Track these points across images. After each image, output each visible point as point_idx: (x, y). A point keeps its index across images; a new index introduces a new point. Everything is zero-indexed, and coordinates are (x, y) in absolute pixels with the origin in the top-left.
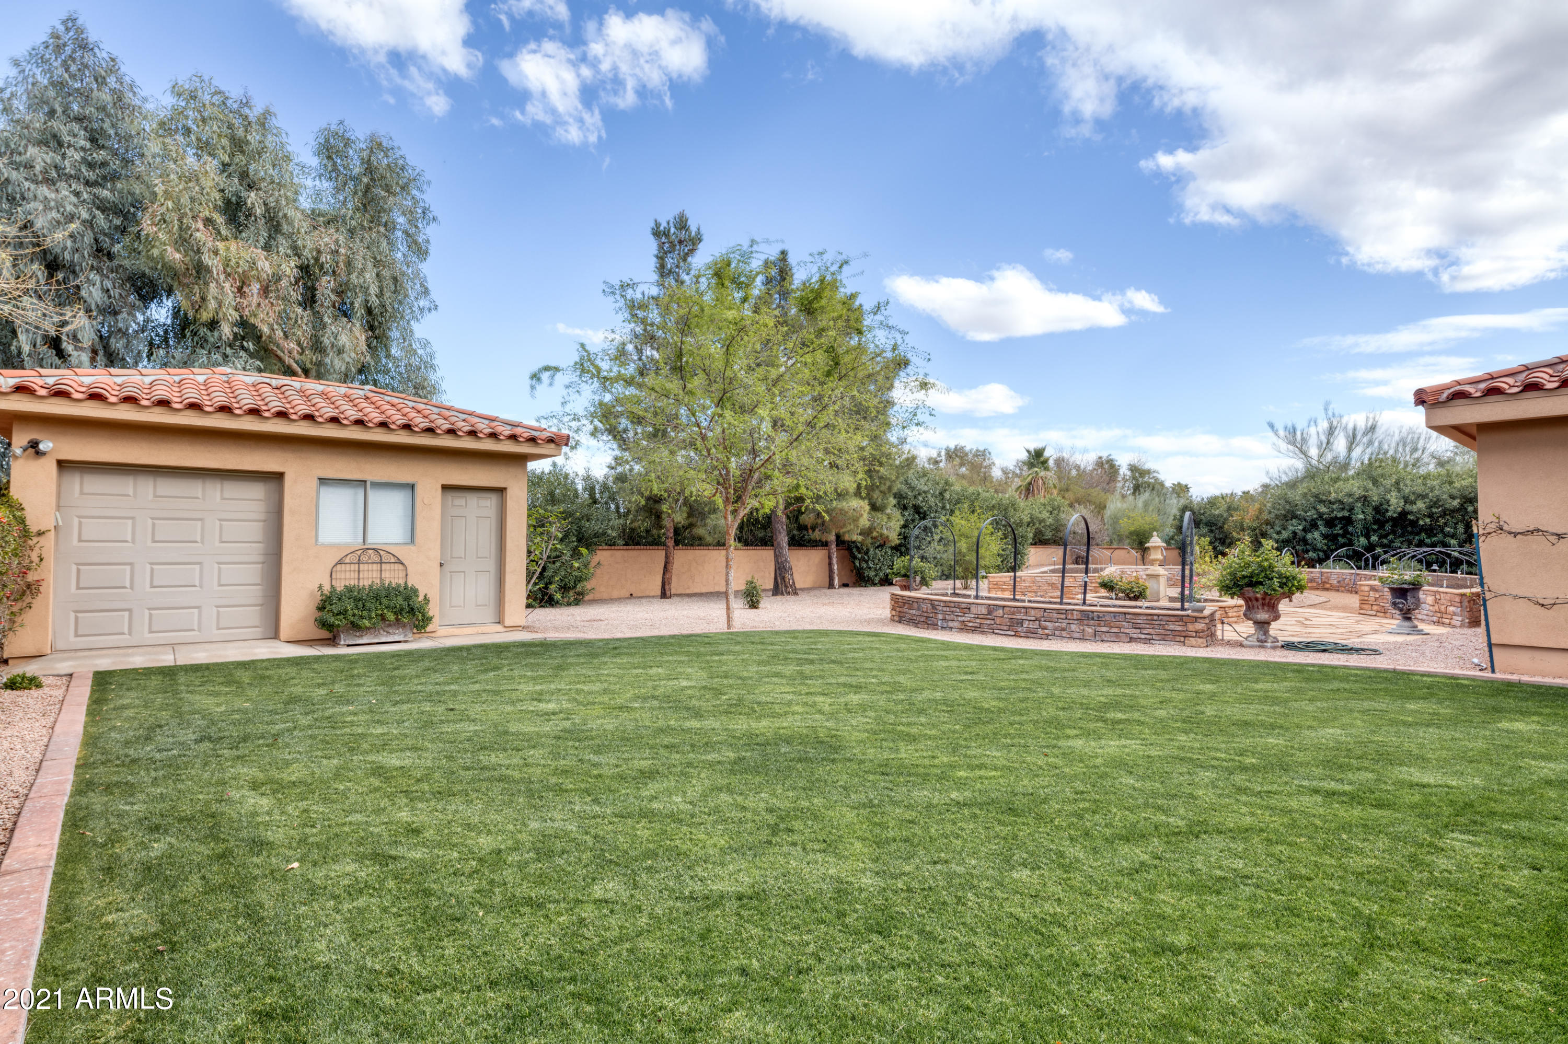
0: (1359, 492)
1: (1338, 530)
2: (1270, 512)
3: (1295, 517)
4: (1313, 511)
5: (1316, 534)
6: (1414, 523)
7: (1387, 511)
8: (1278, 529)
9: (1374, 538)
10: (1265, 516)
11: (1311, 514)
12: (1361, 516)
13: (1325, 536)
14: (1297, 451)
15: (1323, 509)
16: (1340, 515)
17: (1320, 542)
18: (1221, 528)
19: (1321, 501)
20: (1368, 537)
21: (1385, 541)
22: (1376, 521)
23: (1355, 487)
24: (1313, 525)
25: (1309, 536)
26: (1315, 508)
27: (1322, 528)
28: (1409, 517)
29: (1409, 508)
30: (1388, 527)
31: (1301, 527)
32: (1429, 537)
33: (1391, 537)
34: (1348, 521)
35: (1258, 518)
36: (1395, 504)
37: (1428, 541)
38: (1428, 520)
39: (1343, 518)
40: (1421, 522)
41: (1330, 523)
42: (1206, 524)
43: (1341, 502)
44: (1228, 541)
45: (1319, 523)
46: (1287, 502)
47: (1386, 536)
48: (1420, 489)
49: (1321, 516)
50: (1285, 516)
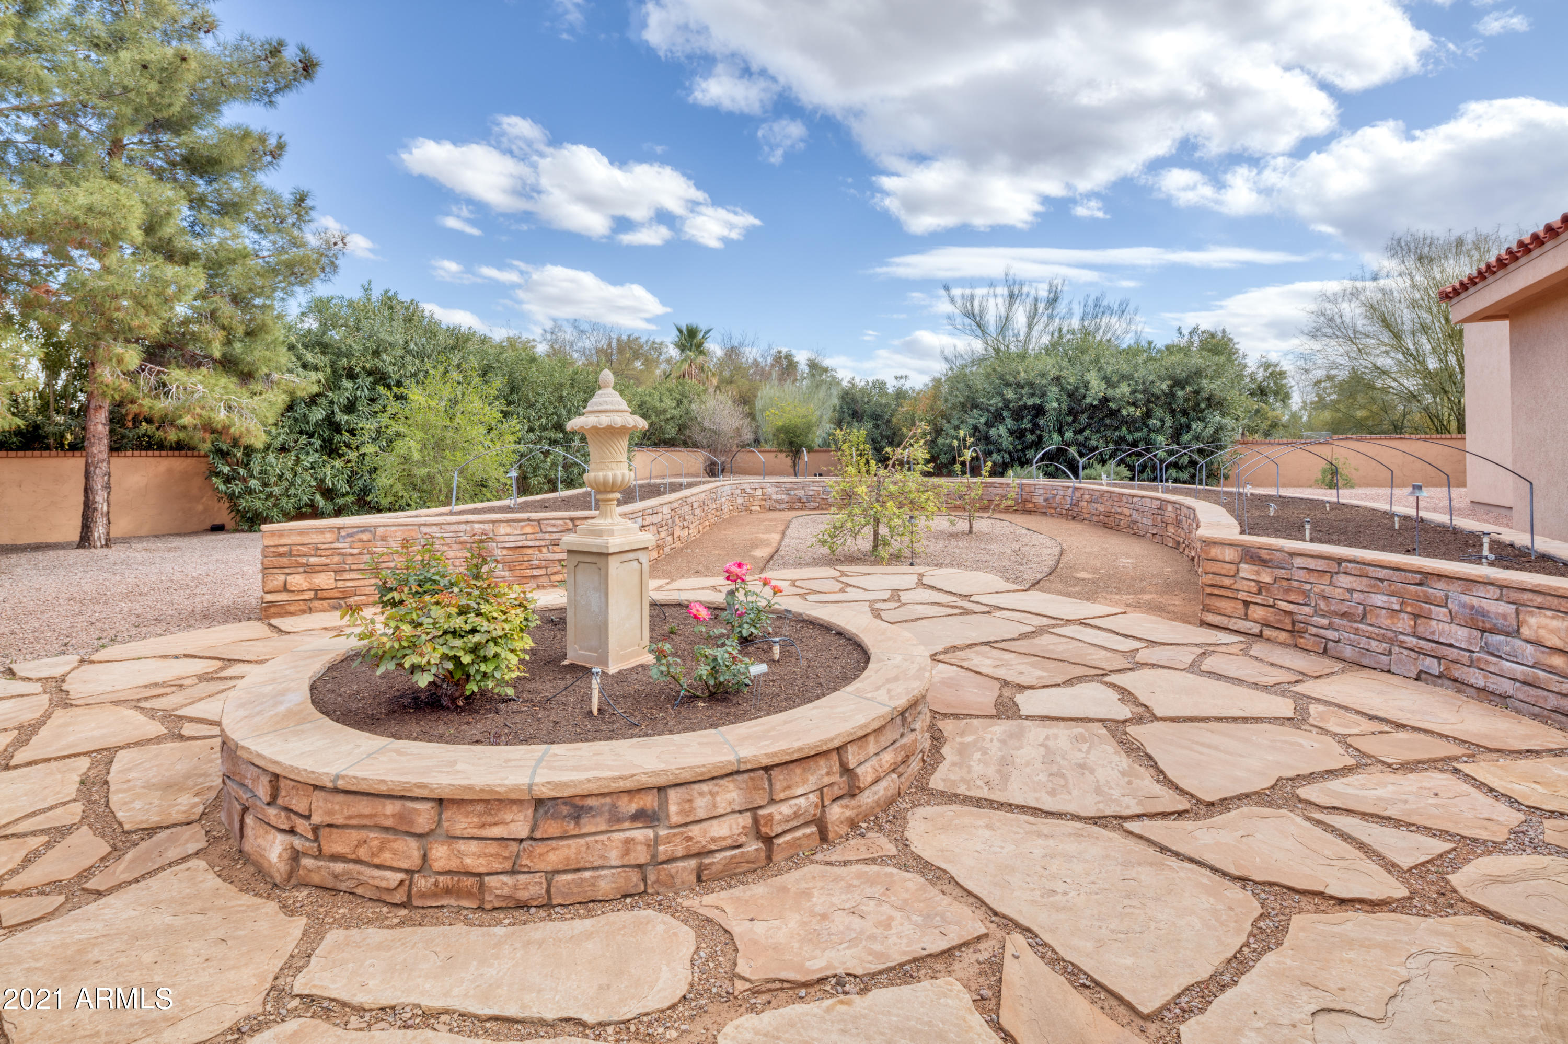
0: (1053, 373)
1: (1026, 424)
2: (946, 400)
3: (975, 406)
4: (999, 398)
5: (1002, 430)
6: (1114, 413)
7: (1084, 397)
8: (956, 423)
9: (1069, 435)
10: (941, 405)
11: (996, 402)
12: (1055, 405)
13: (1011, 432)
14: (974, 327)
15: (1010, 394)
16: (1030, 402)
17: (1007, 442)
18: (889, 422)
19: (1007, 385)
20: (1061, 432)
21: (1081, 438)
22: (1071, 411)
23: (1050, 366)
24: (997, 417)
25: (993, 432)
26: (1001, 394)
27: (1009, 421)
28: (1111, 404)
29: (1111, 393)
30: (1083, 419)
31: (983, 420)
32: (1130, 432)
33: (1087, 432)
34: (1039, 411)
35: (932, 409)
36: (1096, 388)
37: (1130, 438)
38: (1132, 409)
39: (1034, 407)
40: (1124, 413)
41: (1017, 415)
42: (871, 417)
43: (1031, 385)
44: (896, 440)
45: (1005, 414)
46: (969, 387)
47: (1081, 431)
48: (1125, 368)
49: (1006, 403)
50: (963, 405)
